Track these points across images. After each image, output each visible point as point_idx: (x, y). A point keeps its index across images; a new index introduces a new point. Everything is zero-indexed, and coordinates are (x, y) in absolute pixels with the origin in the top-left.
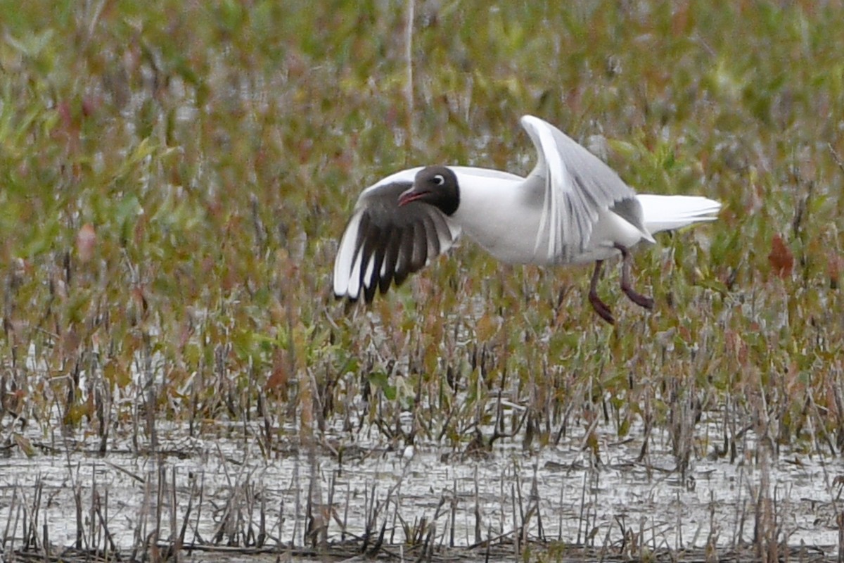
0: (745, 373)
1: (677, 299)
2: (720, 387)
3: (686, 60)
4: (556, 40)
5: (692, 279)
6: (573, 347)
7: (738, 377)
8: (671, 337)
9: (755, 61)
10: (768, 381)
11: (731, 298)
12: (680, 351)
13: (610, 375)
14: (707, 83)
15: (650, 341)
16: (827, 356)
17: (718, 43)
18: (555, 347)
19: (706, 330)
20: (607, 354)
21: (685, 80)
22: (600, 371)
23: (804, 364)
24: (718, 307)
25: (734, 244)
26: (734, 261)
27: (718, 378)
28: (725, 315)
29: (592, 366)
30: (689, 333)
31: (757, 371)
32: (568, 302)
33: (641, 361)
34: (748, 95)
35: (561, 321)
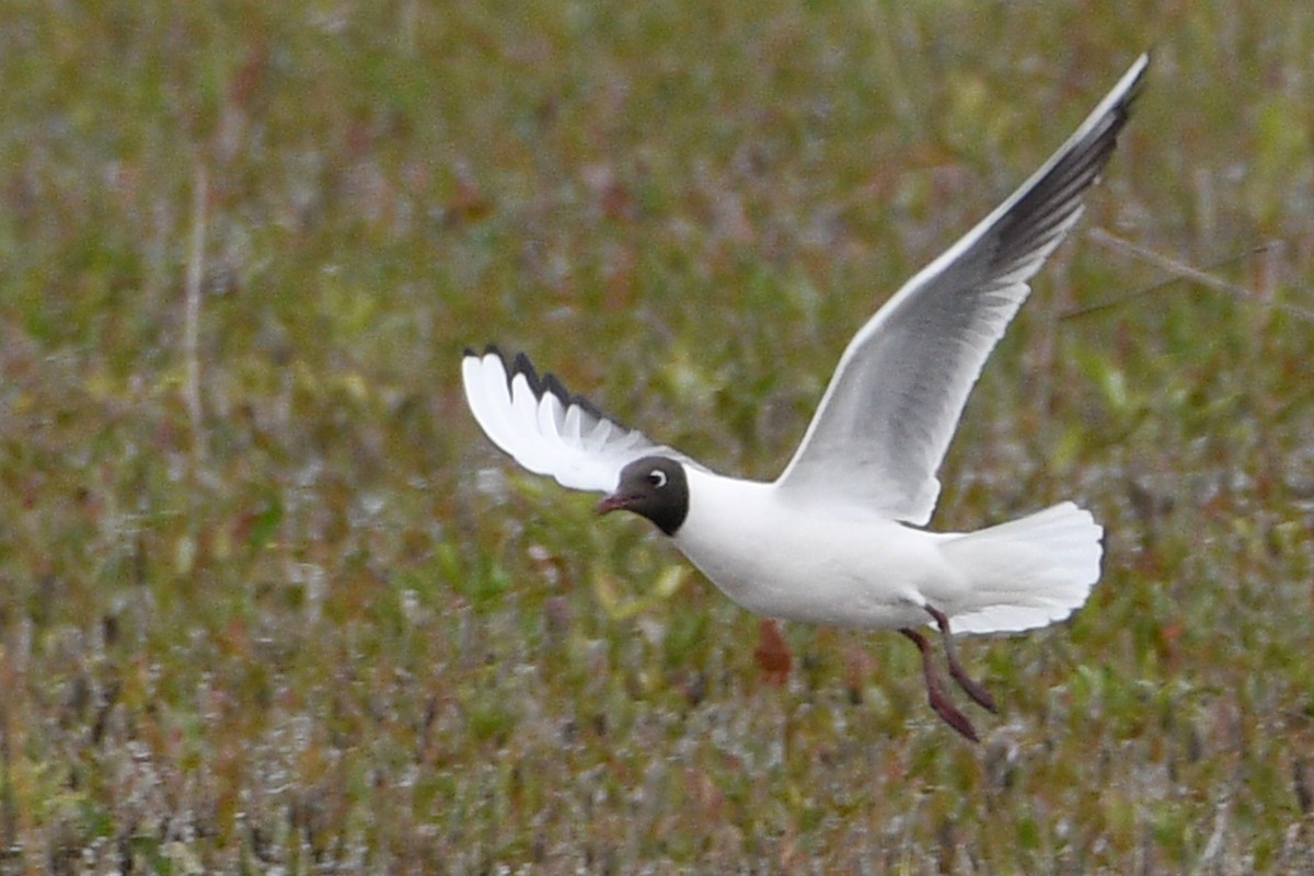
0: (718, 835)
1: (613, 723)
2: (679, 858)
3: (629, 349)
4: (422, 317)
5: (634, 691)
6: (450, 797)
7: (707, 845)
8: (599, 778)
9: (734, 351)
10: (752, 848)
11: (697, 718)
12: (613, 802)
13: (506, 839)
14: (659, 384)
15: (567, 786)
16: (844, 811)
17: (677, 321)
18: (422, 795)
19: (654, 767)
20: (501, 807)
21: (625, 379)
22: (491, 833)
23: (809, 822)
24: (675, 732)
25: (700, 636)
26: (699, 662)
27: (678, 845)
28: (686, 745)
29: (478, 826)
30: (630, 773)
31: (735, 834)
32: (442, 725)
33: (553, 819)
34: (723, 400)
35: (431, 756)
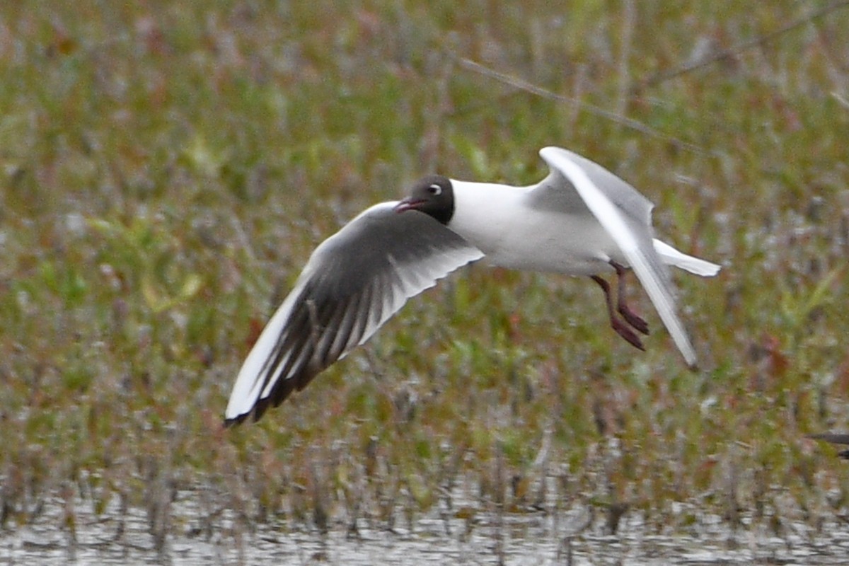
0: (221, 449)
1: (154, 377)
2: (196, 465)
3: (162, 137)
4: (31, 116)
5: (168, 356)
6: (50, 427)
7: (214, 454)
8: (147, 415)
9: (232, 139)
10: (244, 459)
11: (209, 375)
12: (156, 430)
13: (87, 453)
14: (185, 161)
15: (127, 419)
16: (305, 434)
17: (195, 118)
18: (33, 425)
19: (182, 408)
20: (83, 433)
21: (162, 156)
22: (76, 451)
23: (281, 441)
24: (195, 384)
25: (211, 322)
26: (210, 340)
27: (196, 457)
28: (202, 393)
29: (70, 445)
30: (166, 411)
31: (232, 450)
32: (45, 381)
33: (117, 441)
34: (225, 171)
35: (38, 399)
